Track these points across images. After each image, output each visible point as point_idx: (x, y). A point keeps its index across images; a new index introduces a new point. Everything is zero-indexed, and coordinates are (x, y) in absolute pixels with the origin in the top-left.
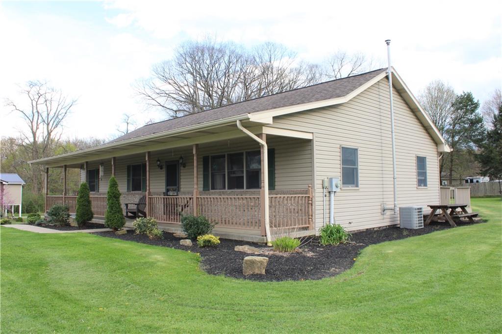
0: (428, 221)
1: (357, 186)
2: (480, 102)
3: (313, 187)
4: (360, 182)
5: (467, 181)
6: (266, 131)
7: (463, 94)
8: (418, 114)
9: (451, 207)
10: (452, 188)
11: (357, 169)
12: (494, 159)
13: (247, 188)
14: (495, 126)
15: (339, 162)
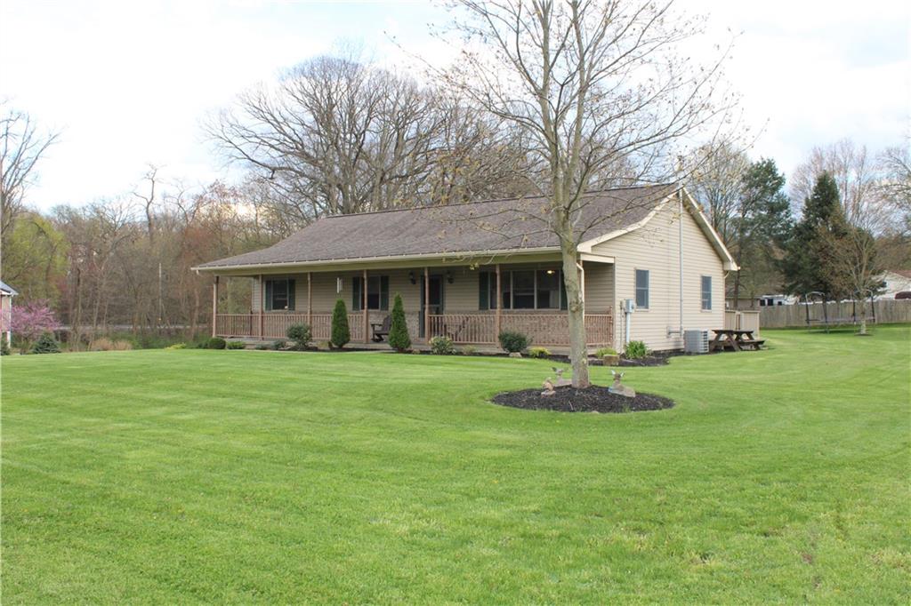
0: (713, 347)
1: (647, 308)
2: (786, 177)
3: (614, 308)
4: (650, 304)
5: (762, 303)
6: (584, 258)
7: (761, 162)
8: (704, 229)
9: (736, 333)
10: (738, 313)
11: (647, 291)
12: (803, 268)
13: (538, 307)
14: (807, 216)
15: (633, 284)
